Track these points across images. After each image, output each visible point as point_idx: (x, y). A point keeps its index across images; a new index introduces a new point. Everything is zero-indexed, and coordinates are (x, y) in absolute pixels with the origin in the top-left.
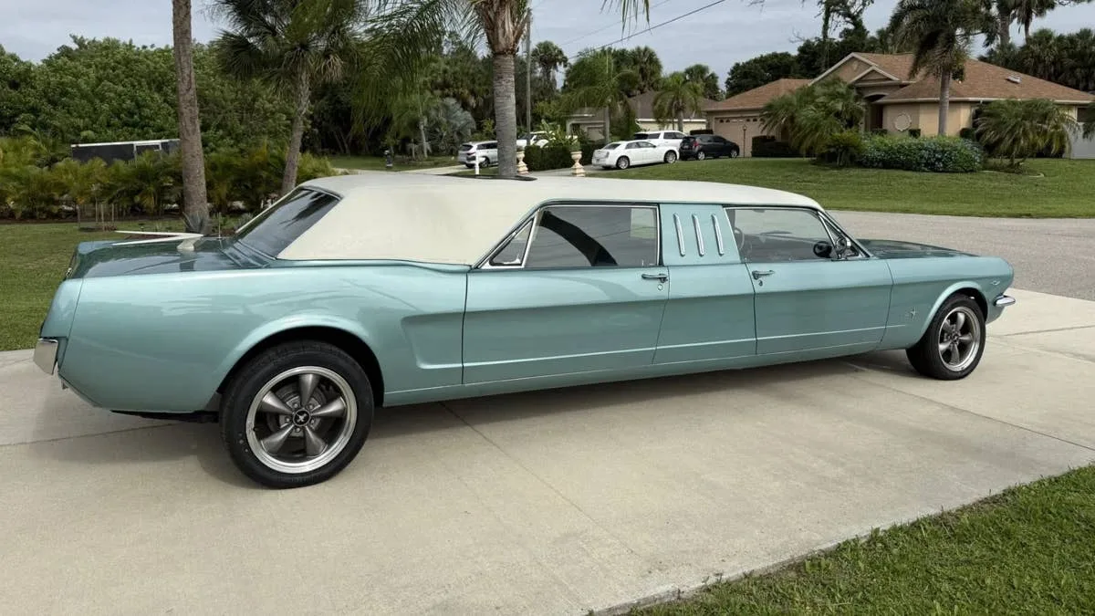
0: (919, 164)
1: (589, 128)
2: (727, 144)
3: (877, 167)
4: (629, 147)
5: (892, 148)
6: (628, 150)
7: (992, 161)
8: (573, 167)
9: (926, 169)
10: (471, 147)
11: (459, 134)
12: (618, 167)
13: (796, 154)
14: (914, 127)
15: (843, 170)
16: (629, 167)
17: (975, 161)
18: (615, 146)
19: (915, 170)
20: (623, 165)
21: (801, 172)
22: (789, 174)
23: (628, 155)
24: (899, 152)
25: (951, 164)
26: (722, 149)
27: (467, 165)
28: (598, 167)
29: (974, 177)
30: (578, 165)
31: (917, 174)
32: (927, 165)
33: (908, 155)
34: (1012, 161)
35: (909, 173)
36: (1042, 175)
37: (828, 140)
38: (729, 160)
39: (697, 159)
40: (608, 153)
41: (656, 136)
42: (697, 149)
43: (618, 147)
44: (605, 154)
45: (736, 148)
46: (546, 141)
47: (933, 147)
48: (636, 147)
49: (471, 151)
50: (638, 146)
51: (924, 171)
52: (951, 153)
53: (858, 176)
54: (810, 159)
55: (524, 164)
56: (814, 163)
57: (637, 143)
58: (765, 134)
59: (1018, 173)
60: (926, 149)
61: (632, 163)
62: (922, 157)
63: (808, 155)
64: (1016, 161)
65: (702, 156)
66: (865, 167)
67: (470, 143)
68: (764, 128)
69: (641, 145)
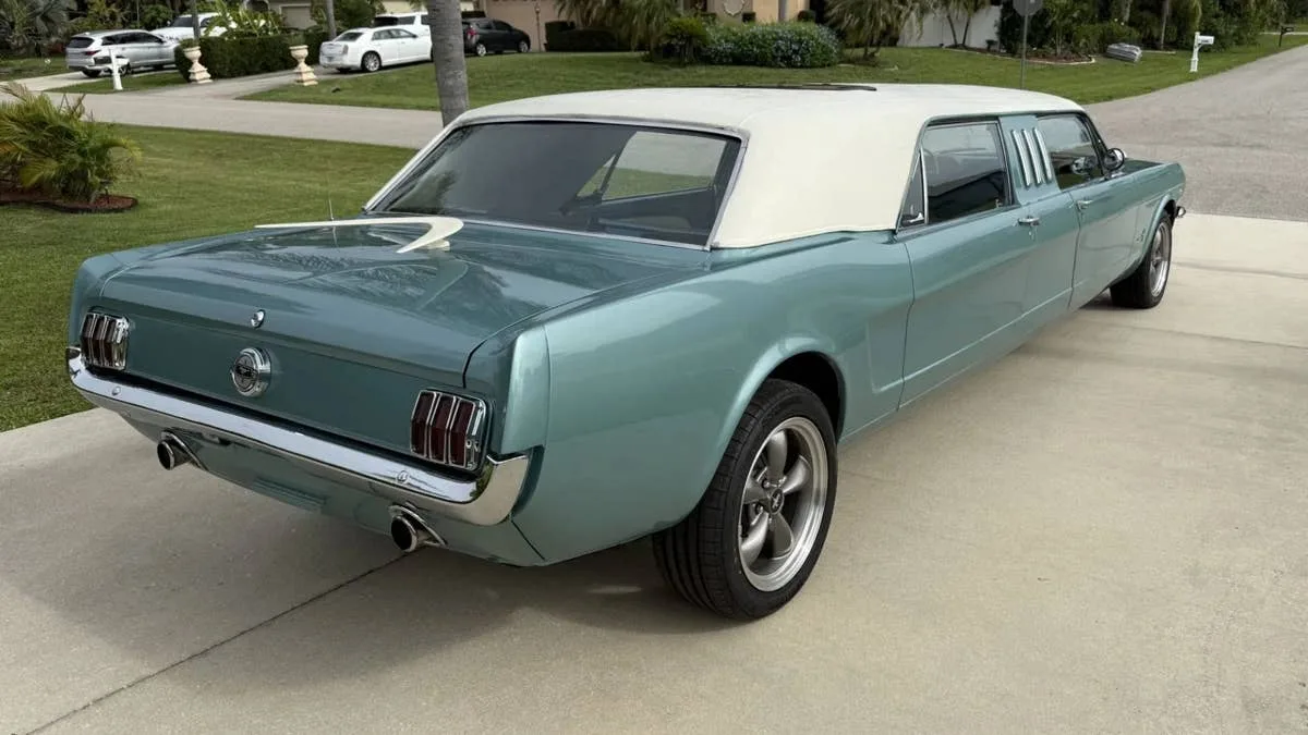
0: (774, 57)
1: (284, 8)
2: (514, 33)
3: (728, 64)
4: (377, 37)
5: (742, 38)
6: (376, 42)
7: (848, 52)
8: (296, 70)
9: (782, 65)
10: (90, 41)
11: (45, 18)
12: (363, 69)
13: (623, 46)
14: (747, 10)
15: (688, 68)
16: (381, 68)
17: (831, 51)
18: (354, 37)
19: (771, 66)
20: (372, 65)
21: (637, 73)
22: (623, 74)
23: (378, 50)
24: (751, 43)
25: (808, 58)
26: (505, 39)
27: (86, 72)
28: (334, 70)
29: (835, 72)
30: (303, 66)
31: (773, 71)
32: (783, 58)
33: (762, 47)
34: (866, 51)
35: (765, 70)
36: (896, 68)
37: (666, 28)
38: (518, 56)
39: (477, 55)
40: (346, 48)
41: (410, 21)
42: (474, 40)
43: (359, 40)
44: (342, 49)
45: (527, 39)
46: (224, 30)
47: (789, 36)
48: (386, 38)
49: (92, 48)
50: (390, 35)
51: (780, 67)
52: (808, 43)
53: (707, 75)
54: (643, 53)
55: (203, 68)
56: (647, 59)
57: (389, 31)
58: (563, 18)
59: (874, 66)
60: (781, 39)
61: (385, 62)
62: (778, 49)
63: (641, 48)
64: (871, 50)
65: (482, 50)
66: (712, 64)
67: (87, 34)
68: (561, 10)
69: (394, 33)
